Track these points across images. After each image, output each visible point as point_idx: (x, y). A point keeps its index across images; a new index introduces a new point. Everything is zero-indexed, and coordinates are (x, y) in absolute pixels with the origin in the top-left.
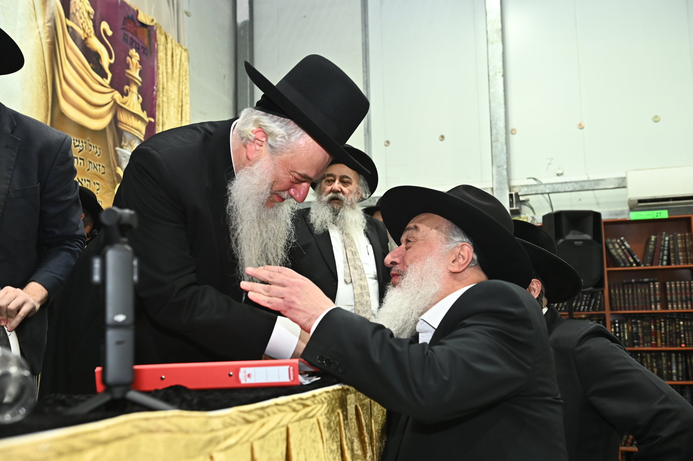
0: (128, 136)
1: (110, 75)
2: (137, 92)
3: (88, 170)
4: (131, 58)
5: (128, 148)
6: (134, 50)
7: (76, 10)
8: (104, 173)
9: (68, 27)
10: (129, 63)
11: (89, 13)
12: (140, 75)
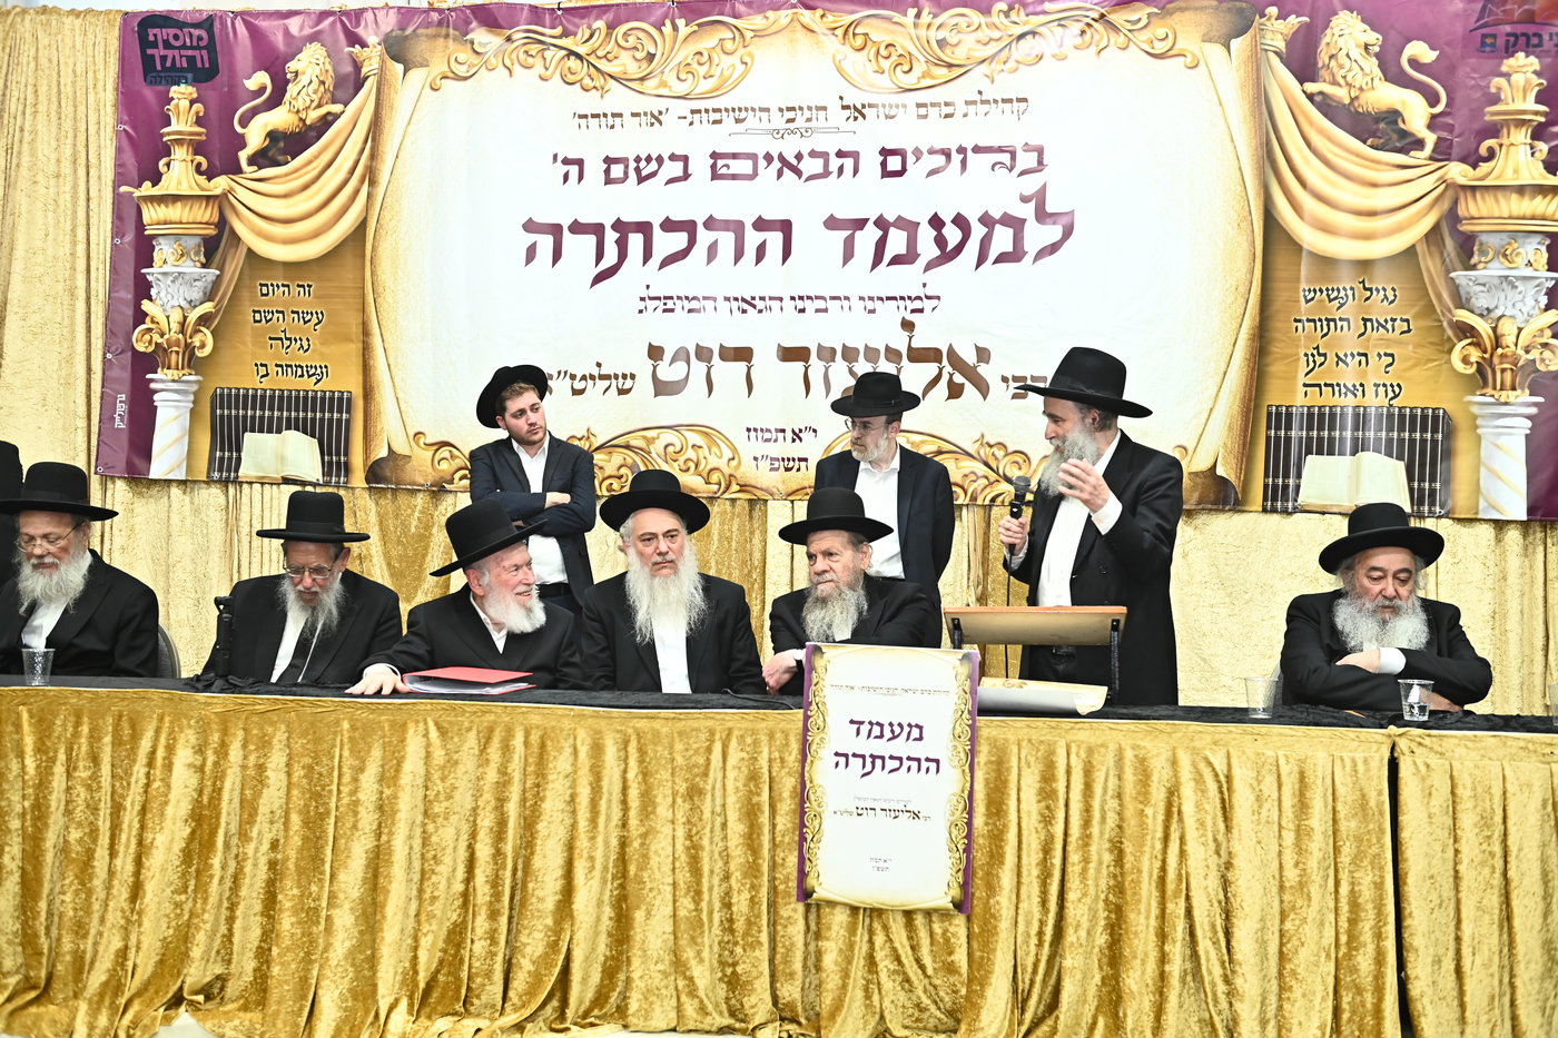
0: (1493, 241)
1: (1431, 139)
2: (1529, 141)
3: (1363, 334)
4: (1507, 76)
5: (1495, 264)
6: (1521, 55)
7: (1331, 57)
8: (1409, 331)
9: (1310, 97)
10: (1499, 89)
11: (1366, 47)
12: (1538, 100)
